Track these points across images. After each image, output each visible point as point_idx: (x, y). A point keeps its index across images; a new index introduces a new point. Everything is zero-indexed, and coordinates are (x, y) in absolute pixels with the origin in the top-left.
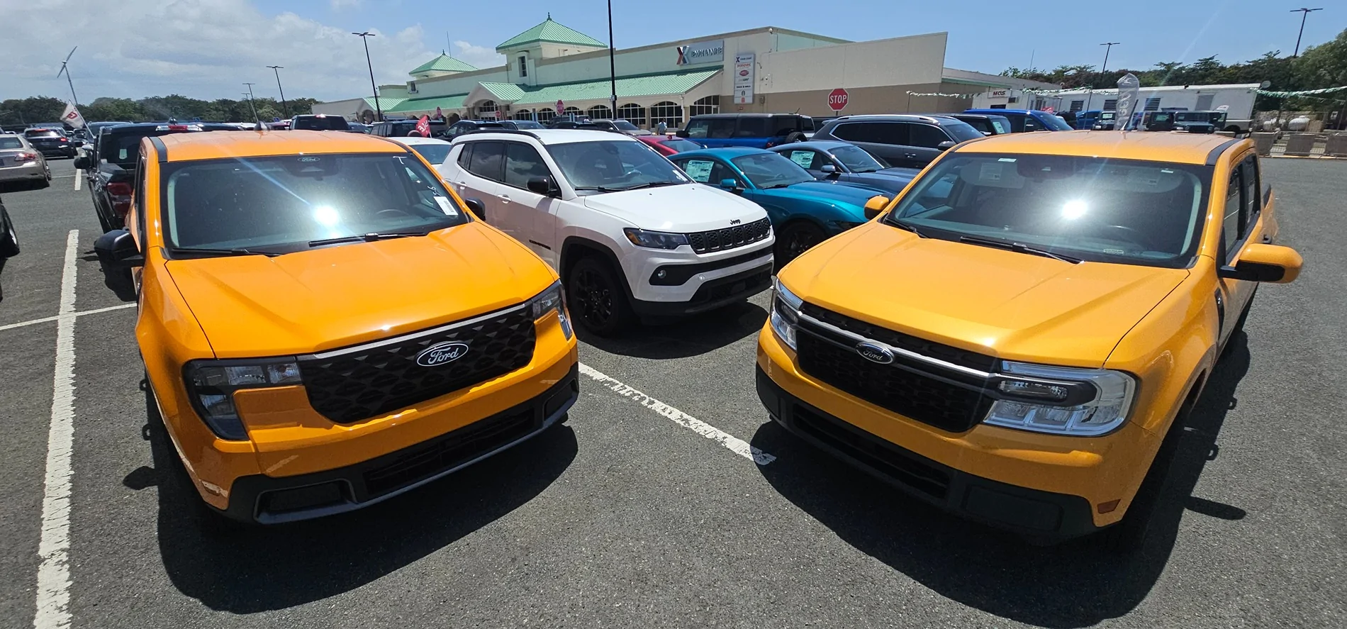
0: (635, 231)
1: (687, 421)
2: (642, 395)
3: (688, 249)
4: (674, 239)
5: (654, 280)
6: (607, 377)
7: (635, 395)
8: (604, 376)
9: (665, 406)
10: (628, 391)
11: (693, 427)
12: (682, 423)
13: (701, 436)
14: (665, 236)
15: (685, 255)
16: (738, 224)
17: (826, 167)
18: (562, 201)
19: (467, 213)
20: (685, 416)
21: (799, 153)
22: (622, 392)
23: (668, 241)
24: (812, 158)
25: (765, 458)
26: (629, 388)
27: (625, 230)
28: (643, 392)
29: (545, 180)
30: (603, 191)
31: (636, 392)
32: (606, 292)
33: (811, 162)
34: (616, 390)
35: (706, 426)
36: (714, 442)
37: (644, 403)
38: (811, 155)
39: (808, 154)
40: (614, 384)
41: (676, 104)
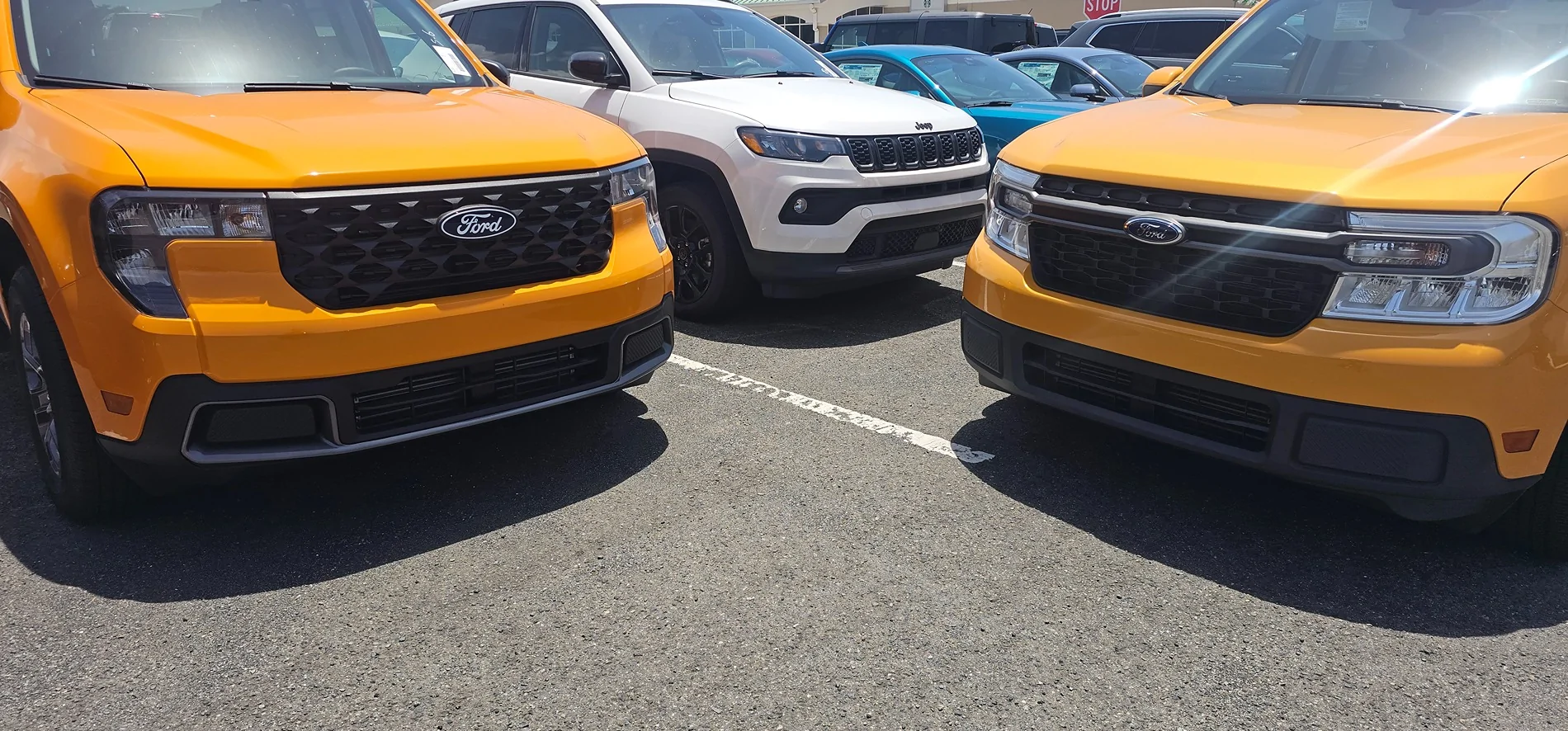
0: (757, 131)
1: (846, 415)
2: (769, 386)
3: (845, 163)
4: (822, 148)
5: (788, 215)
6: (708, 367)
7: (756, 386)
8: (703, 366)
9: (806, 399)
10: (744, 381)
11: (855, 422)
12: (837, 418)
13: (869, 431)
14: (804, 141)
15: (839, 173)
16: (928, 131)
17: (1078, 87)
18: (630, 93)
19: (485, 76)
20: (841, 409)
21: (1031, 65)
22: (735, 383)
23: (813, 148)
24: (1053, 74)
25: (976, 455)
26: (745, 379)
27: (740, 130)
28: (770, 383)
29: (602, 59)
30: (697, 76)
31: (757, 383)
32: (704, 243)
33: (1052, 80)
34: (724, 380)
35: (877, 421)
36: (891, 437)
37: (773, 395)
38: (1053, 69)
39: (1046, 67)
40: (720, 374)
41: (803, 21)
